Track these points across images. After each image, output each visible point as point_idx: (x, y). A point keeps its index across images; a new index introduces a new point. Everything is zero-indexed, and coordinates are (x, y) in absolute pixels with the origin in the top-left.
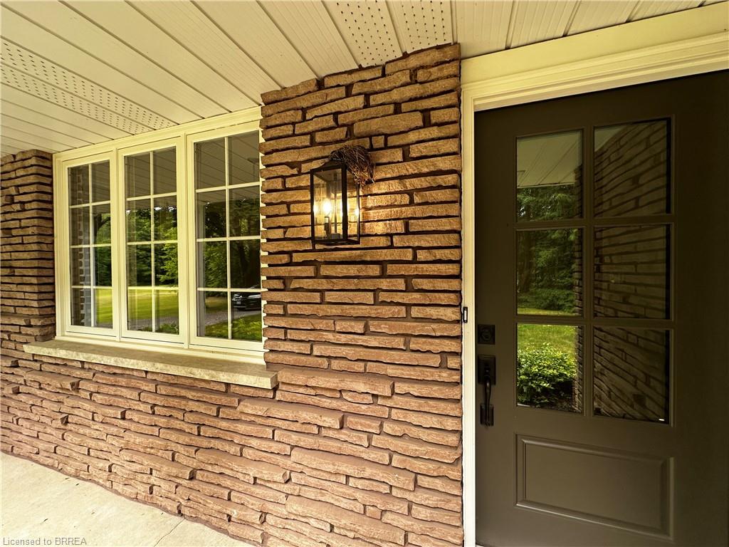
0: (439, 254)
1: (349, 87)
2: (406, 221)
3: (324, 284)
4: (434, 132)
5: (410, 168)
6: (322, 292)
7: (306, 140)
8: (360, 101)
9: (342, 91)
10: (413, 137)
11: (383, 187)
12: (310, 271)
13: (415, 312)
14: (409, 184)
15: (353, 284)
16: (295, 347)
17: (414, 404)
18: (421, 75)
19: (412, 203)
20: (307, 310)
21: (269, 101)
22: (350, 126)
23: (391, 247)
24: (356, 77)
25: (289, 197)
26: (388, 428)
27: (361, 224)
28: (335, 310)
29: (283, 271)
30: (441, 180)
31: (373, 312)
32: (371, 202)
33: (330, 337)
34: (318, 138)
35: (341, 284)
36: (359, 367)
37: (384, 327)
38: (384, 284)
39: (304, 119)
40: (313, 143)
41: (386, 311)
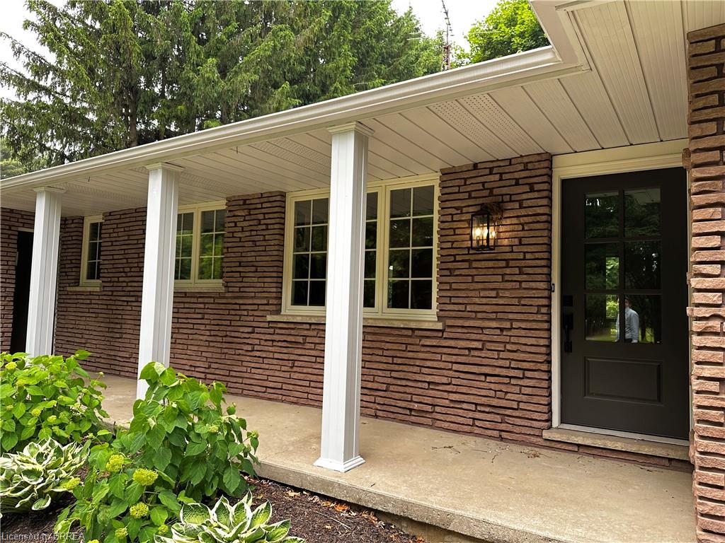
0: (537, 255)
1: (491, 169)
2: (520, 239)
3: (474, 272)
4: (536, 195)
5: (523, 212)
6: (472, 276)
7: (466, 196)
8: (497, 177)
9: (487, 171)
10: (525, 196)
11: (508, 221)
12: (466, 265)
13: (524, 285)
14: (522, 220)
15: (491, 271)
16: (456, 307)
17: (523, 333)
18: (530, 166)
19: (523, 230)
20: (463, 286)
21: (445, 173)
22: (491, 190)
23: (512, 252)
24: (495, 164)
25: (455, 225)
26: (508, 347)
27: (495, 240)
28: (480, 286)
29: (450, 265)
30: (538, 218)
31: (502, 285)
32: (502, 229)
33: (477, 300)
34: (473, 195)
35: (484, 272)
36: (493, 316)
37: (507, 294)
38: (508, 271)
39: (465, 184)
40: (470, 197)
41: (509, 285)
